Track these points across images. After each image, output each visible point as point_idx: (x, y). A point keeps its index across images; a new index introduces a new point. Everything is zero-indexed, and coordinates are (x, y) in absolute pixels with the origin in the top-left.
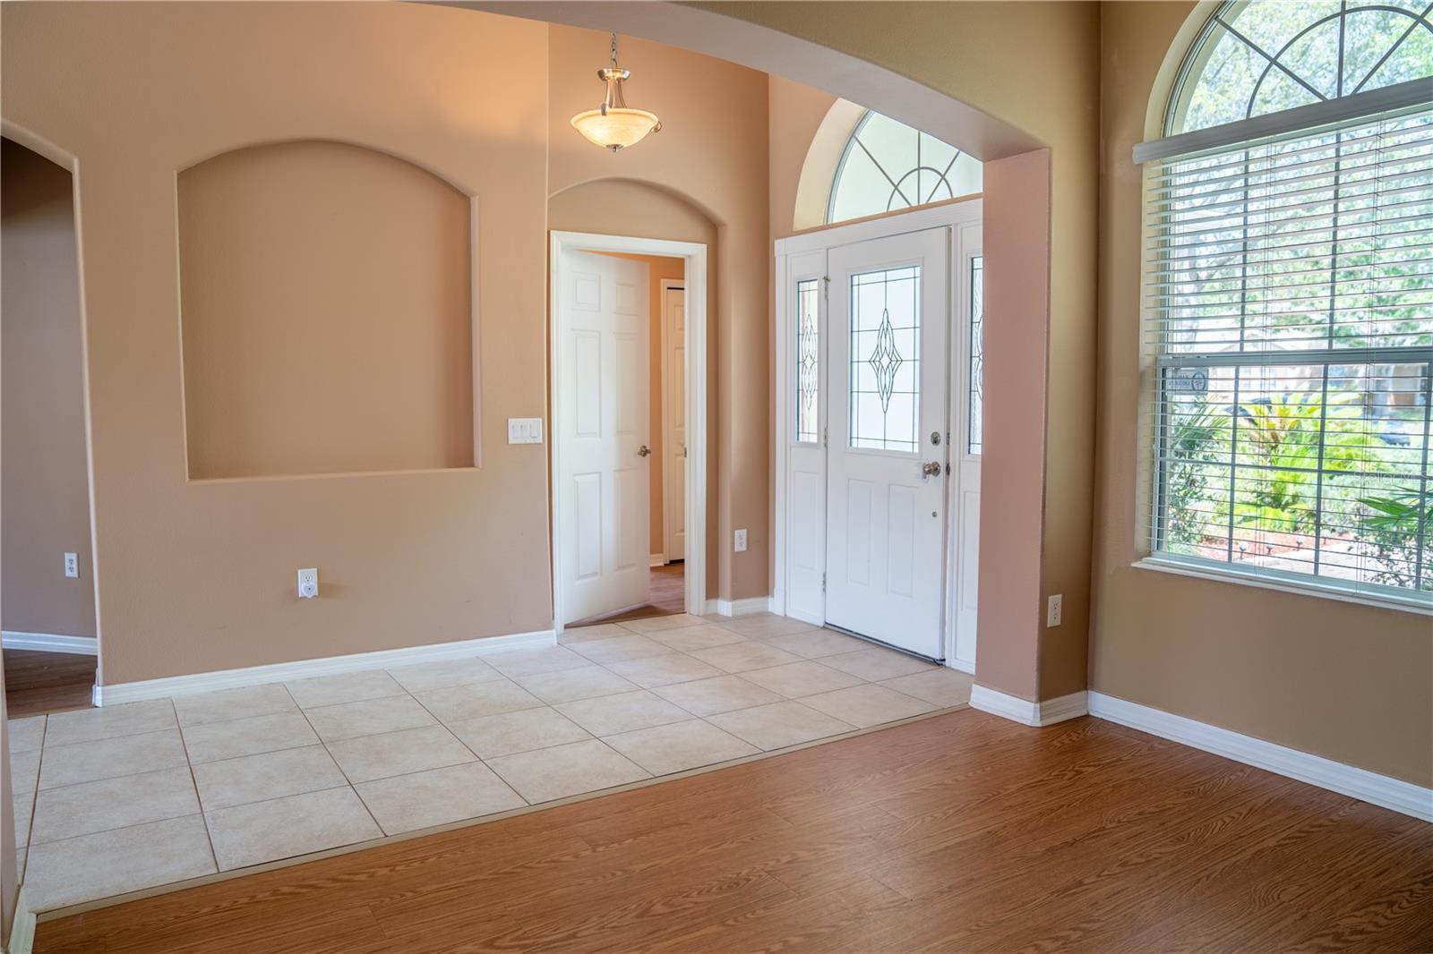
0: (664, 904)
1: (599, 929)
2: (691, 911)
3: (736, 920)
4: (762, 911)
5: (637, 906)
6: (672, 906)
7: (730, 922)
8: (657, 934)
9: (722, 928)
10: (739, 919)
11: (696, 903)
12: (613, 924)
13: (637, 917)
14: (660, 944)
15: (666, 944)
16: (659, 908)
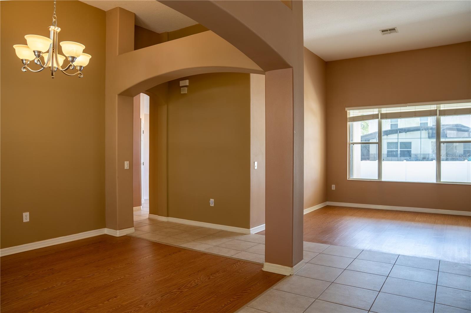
0: (141, 307)
1: (156, 299)
2: (132, 307)
3: (118, 307)
4: (110, 310)
5: (149, 305)
6: (138, 307)
7: (120, 306)
8: (140, 300)
9: (122, 304)
10: (117, 307)
11: (132, 309)
12: (153, 300)
13: (147, 303)
14: (138, 298)
15: (136, 299)
16: (142, 306)
